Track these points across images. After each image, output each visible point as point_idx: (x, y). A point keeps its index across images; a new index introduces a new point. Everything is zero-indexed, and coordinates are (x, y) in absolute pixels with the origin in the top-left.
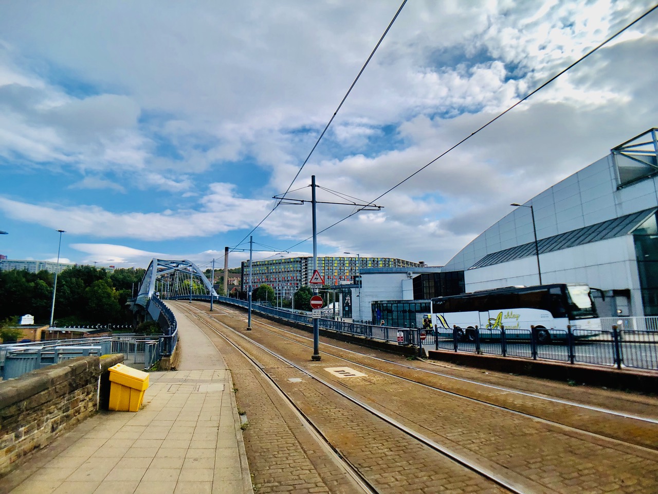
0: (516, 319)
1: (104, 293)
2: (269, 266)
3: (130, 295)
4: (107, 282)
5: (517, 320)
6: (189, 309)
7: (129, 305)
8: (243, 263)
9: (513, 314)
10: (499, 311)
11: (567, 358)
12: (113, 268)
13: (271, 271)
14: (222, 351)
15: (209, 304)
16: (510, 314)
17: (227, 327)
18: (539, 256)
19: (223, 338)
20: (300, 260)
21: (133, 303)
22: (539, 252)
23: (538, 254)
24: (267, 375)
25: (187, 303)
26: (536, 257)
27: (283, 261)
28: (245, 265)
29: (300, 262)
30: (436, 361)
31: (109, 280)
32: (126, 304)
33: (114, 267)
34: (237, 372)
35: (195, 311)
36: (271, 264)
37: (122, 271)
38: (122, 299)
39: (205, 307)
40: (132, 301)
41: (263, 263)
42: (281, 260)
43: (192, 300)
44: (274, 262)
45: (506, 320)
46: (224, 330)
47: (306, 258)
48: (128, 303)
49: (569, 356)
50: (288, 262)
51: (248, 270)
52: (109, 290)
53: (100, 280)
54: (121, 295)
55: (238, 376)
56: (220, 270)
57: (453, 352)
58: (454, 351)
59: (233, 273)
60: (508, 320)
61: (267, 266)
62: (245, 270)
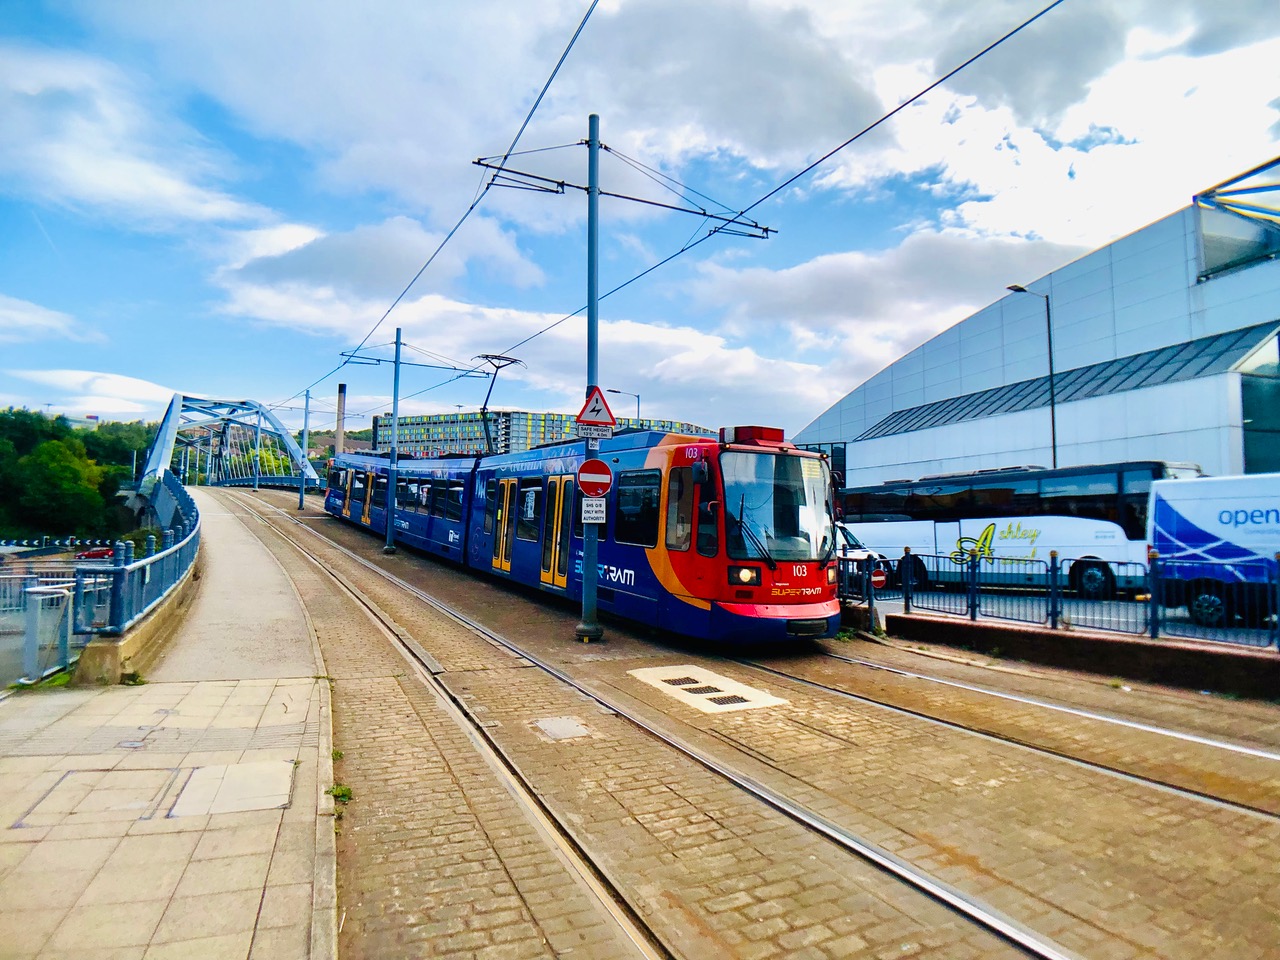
0: (1028, 540)
1: (65, 469)
2: (431, 427)
3: (125, 477)
4: (71, 447)
5: (1032, 542)
6: (250, 506)
7: (125, 498)
8: (376, 420)
9: (1023, 529)
10: (988, 521)
11: (1141, 629)
12: (95, 421)
13: (435, 437)
14: (314, 608)
15: (298, 495)
16: (1014, 529)
17: (335, 544)
18: (1057, 407)
19: (322, 573)
20: (495, 417)
21: (134, 493)
22: (1056, 399)
23: (1053, 405)
24: (454, 700)
25: (247, 492)
26: (1048, 409)
27: (460, 418)
28: (380, 422)
29: (496, 421)
30: (925, 646)
31: (78, 442)
32: (118, 494)
33: (96, 418)
34: (351, 687)
35: (261, 509)
36: (435, 423)
37: (116, 427)
38: (108, 486)
39: (287, 500)
40: (132, 489)
41: (418, 420)
42: (456, 415)
43: (260, 486)
44: (442, 419)
45: (1004, 543)
46: (329, 552)
47: (506, 415)
48: (121, 493)
49: (1146, 624)
50: (471, 421)
51: (386, 433)
52: (76, 464)
53: (55, 442)
54: (105, 474)
55: (357, 706)
56: (328, 432)
57: (965, 620)
58: (968, 617)
59: (355, 439)
60: (1009, 542)
61: (426, 426)
62: (380, 433)
